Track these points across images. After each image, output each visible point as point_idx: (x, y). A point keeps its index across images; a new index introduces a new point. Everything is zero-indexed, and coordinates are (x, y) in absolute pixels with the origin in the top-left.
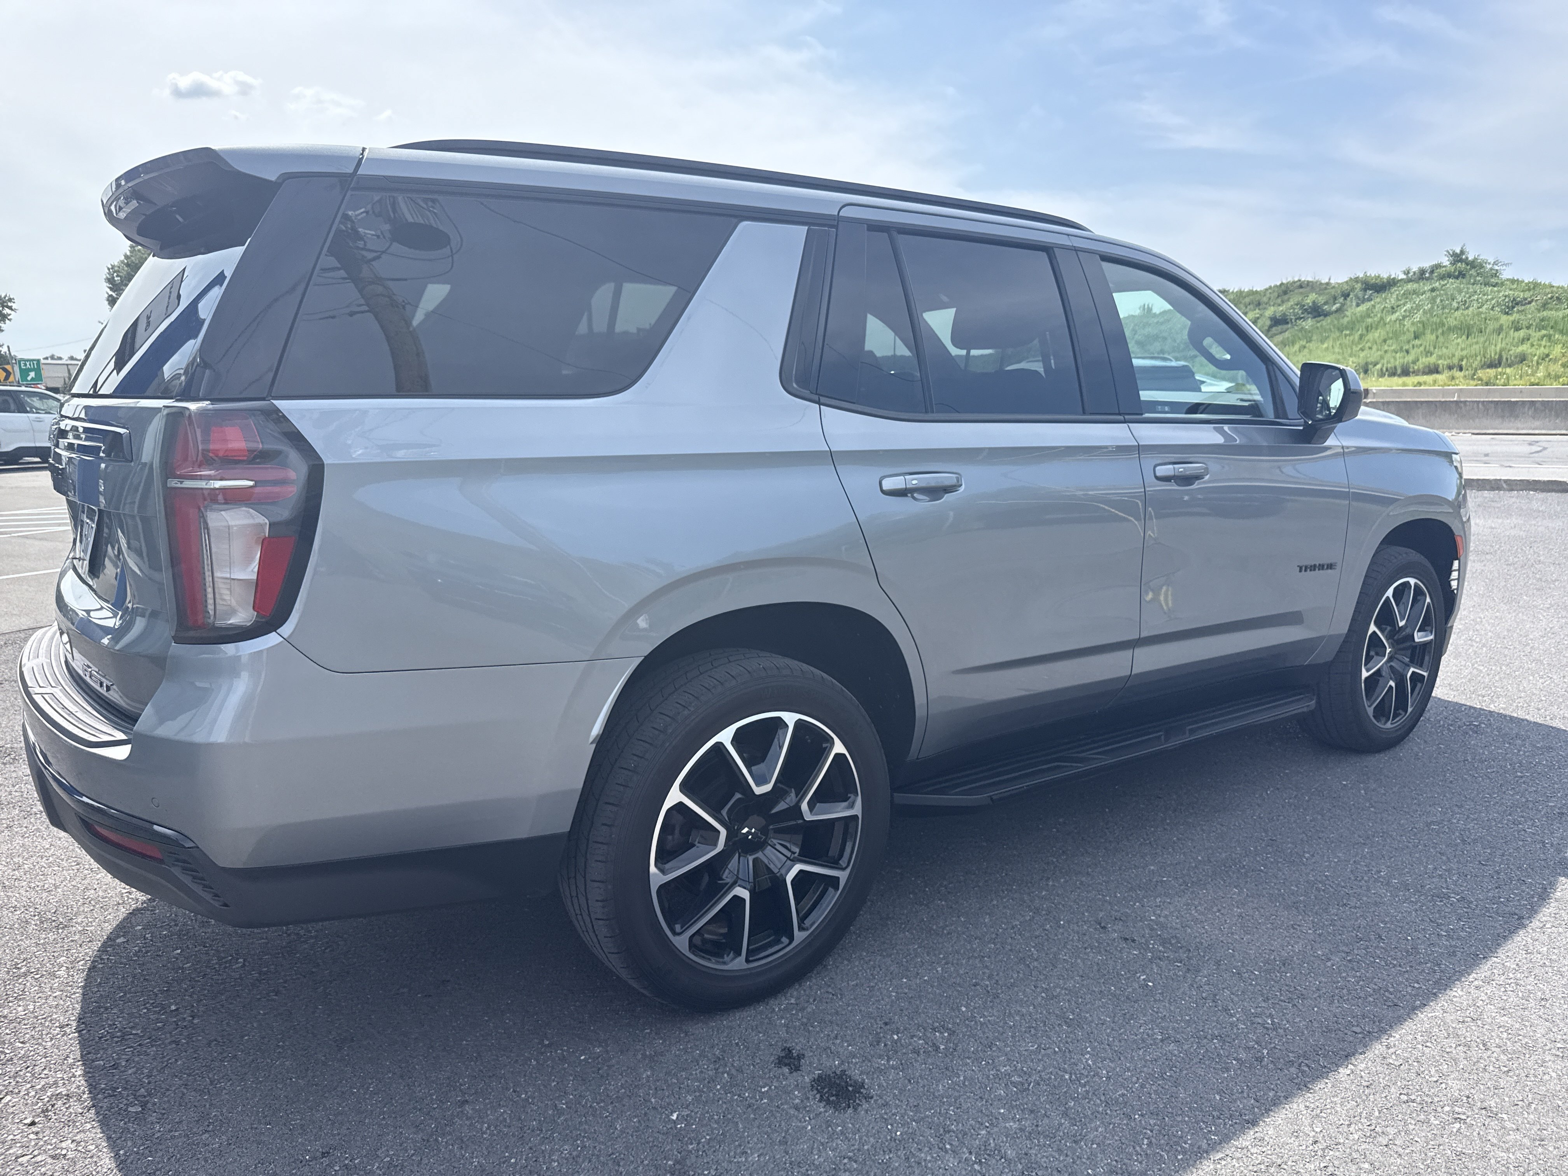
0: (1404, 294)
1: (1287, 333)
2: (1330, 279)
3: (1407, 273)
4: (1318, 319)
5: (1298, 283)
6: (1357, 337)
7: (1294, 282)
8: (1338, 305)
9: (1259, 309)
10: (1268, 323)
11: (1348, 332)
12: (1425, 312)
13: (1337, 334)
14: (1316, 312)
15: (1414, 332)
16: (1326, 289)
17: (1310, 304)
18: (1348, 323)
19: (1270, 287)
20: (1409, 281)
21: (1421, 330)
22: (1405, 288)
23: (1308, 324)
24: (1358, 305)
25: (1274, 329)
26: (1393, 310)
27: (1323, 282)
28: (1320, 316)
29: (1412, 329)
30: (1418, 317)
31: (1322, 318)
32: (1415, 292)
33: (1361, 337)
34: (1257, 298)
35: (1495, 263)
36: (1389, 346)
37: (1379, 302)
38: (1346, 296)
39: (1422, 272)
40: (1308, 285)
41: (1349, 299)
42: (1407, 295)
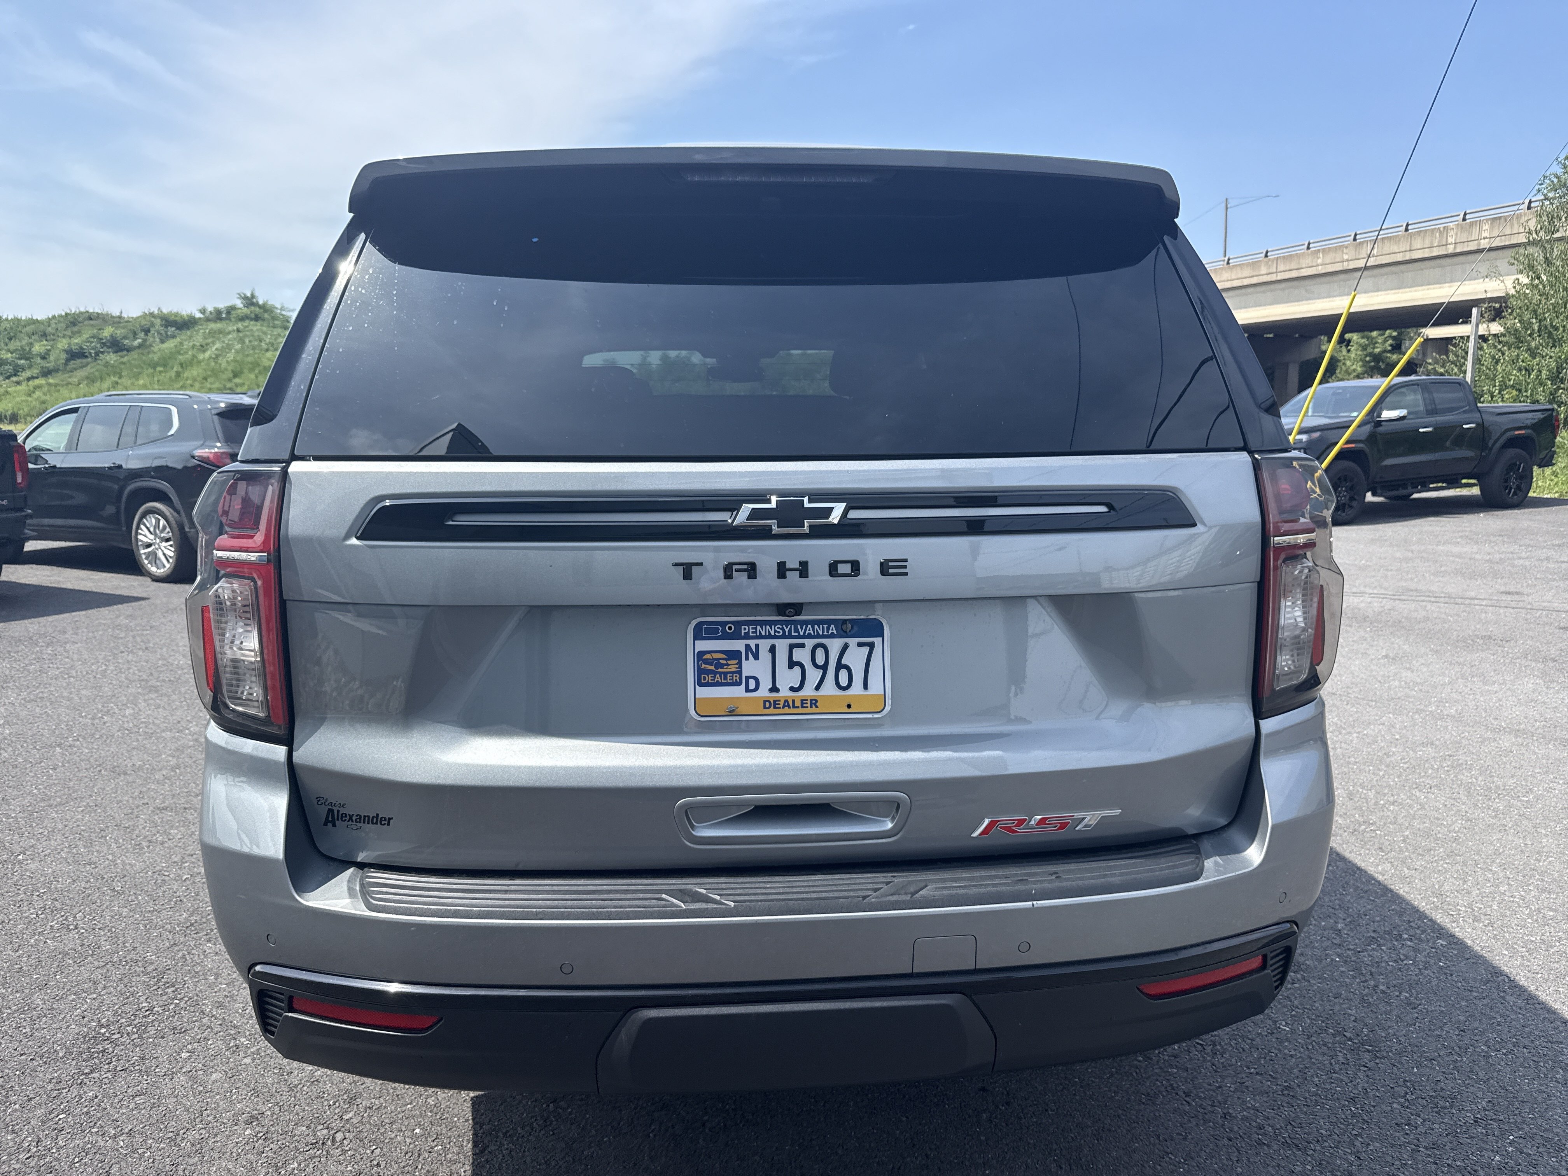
0: (209, 333)
1: (89, 367)
2: (121, 313)
3: (203, 311)
4: (120, 354)
5: (87, 314)
6: (173, 374)
7: (81, 313)
8: (140, 340)
9: (47, 340)
10: (64, 356)
11: (161, 369)
12: (237, 352)
13: (151, 370)
14: (116, 345)
15: (233, 371)
16: (119, 322)
17: (109, 338)
18: (159, 359)
19: (54, 317)
20: (208, 320)
21: (239, 369)
22: (209, 328)
23: (112, 358)
24: (162, 342)
25: (72, 362)
26: (203, 348)
27: (114, 315)
28: (122, 351)
29: (230, 368)
30: (231, 356)
31: (125, 352)
32: (220, 332)
33: (178, 374)
34: (42, 327)
35: (281, 309)
36: (211, 383)
37: (187, 340)
38: (147, 331)
39: (218, 312)
40: (98, 317)
41: (150, 335)
42: (213, 334)
